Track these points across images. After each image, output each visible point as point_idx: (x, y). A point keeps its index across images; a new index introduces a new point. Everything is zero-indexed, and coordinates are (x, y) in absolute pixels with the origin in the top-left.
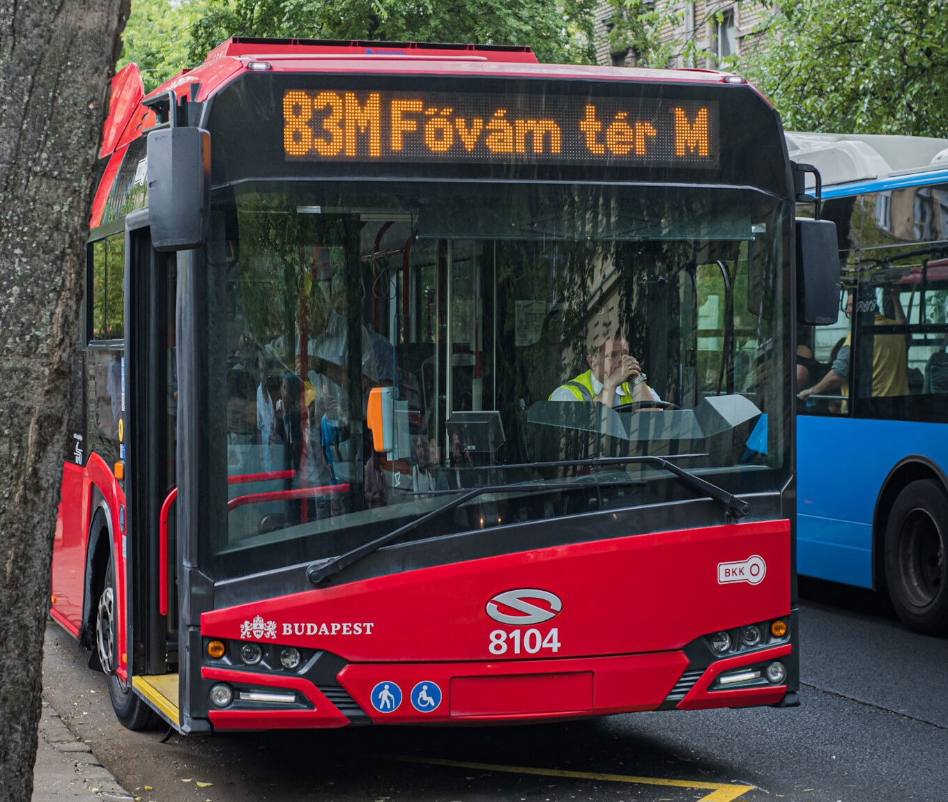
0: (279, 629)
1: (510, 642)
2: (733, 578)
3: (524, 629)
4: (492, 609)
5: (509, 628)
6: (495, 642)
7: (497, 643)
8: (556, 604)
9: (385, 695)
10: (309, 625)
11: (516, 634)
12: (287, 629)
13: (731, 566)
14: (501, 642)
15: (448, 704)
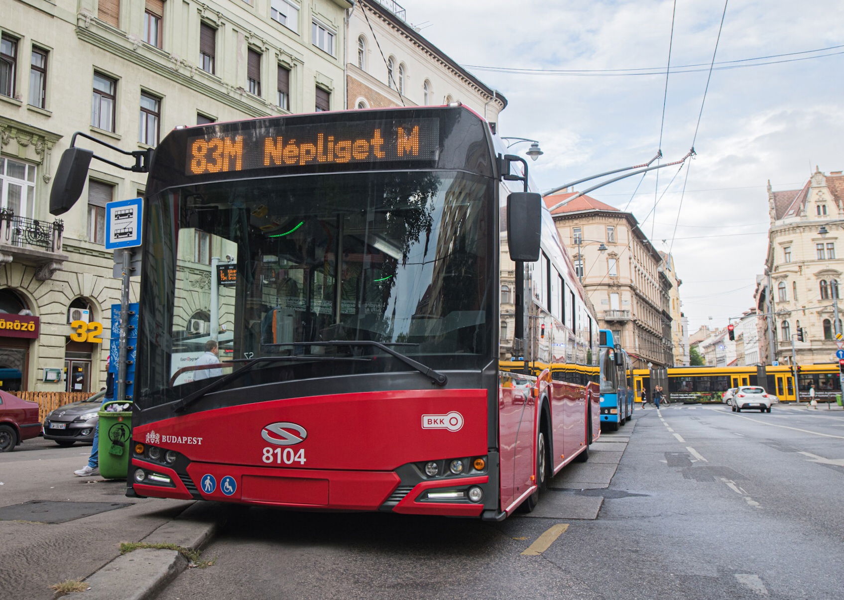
0: (161, 439)
1: (275, 456)
2: (433, 426)
3: (283, 448)
4: (264, 434)
5: (275, 447)
6: (266, 455)
7: (267, 456)
8: (304, 433)
9: (208, 482)
10: (173, 437)
11: (279, 450)
12: (164, 439)
13: (433, 417)
14: (269, 455)
15: (240, 490)
